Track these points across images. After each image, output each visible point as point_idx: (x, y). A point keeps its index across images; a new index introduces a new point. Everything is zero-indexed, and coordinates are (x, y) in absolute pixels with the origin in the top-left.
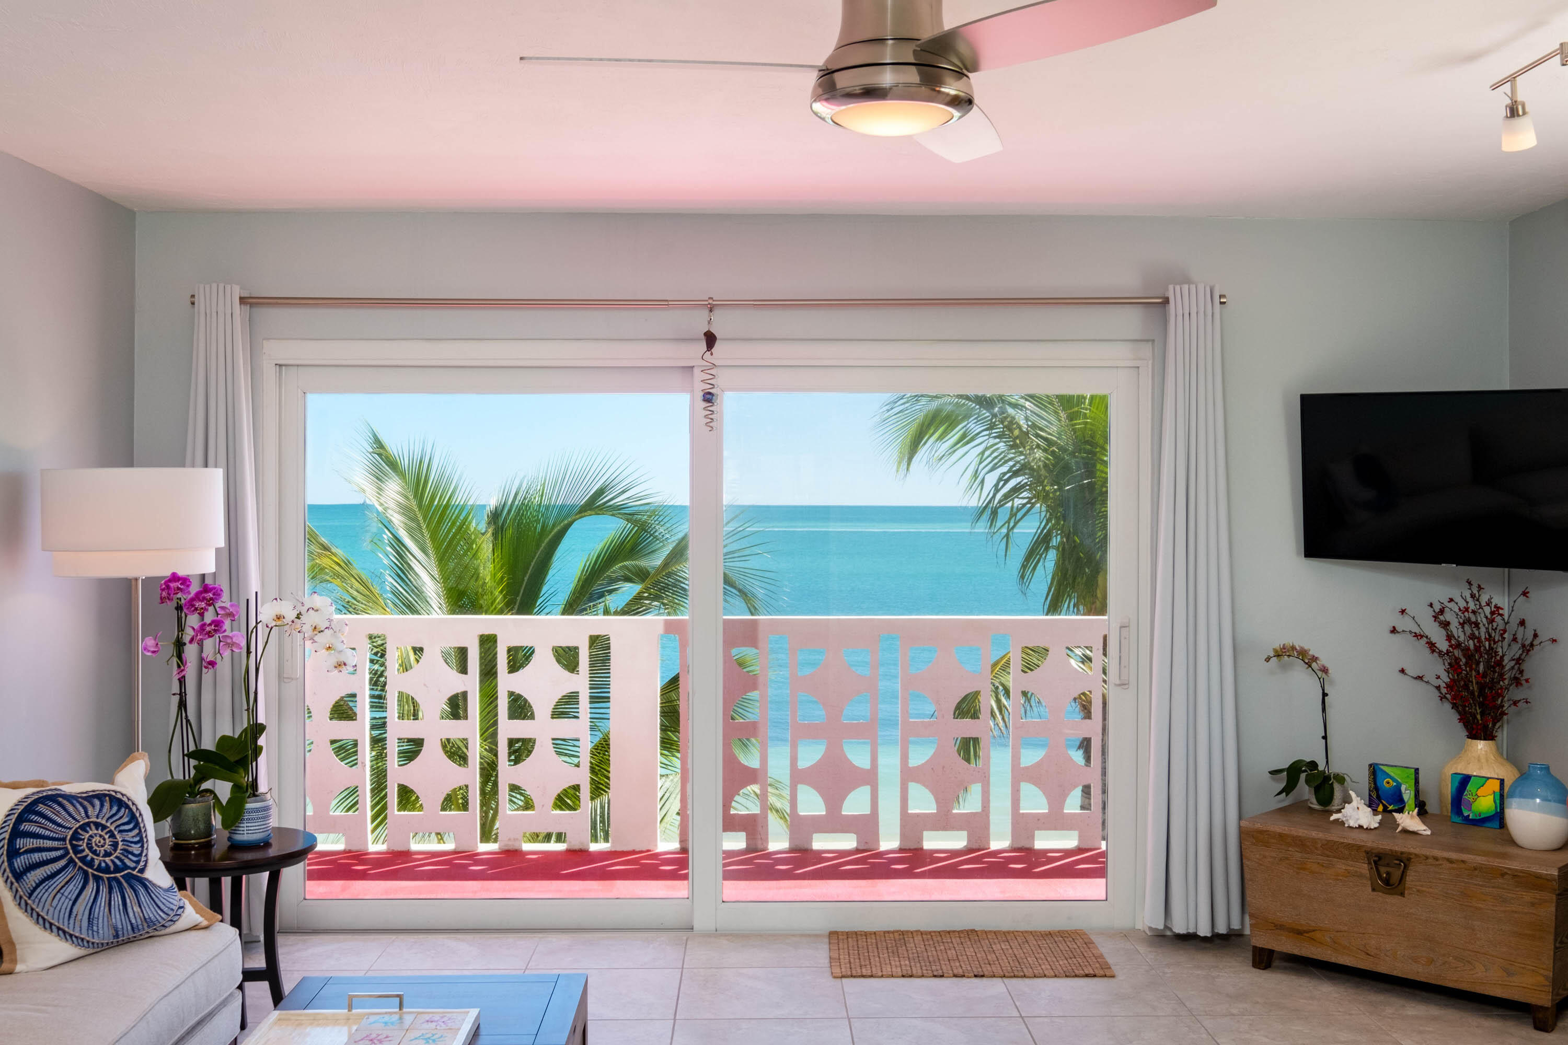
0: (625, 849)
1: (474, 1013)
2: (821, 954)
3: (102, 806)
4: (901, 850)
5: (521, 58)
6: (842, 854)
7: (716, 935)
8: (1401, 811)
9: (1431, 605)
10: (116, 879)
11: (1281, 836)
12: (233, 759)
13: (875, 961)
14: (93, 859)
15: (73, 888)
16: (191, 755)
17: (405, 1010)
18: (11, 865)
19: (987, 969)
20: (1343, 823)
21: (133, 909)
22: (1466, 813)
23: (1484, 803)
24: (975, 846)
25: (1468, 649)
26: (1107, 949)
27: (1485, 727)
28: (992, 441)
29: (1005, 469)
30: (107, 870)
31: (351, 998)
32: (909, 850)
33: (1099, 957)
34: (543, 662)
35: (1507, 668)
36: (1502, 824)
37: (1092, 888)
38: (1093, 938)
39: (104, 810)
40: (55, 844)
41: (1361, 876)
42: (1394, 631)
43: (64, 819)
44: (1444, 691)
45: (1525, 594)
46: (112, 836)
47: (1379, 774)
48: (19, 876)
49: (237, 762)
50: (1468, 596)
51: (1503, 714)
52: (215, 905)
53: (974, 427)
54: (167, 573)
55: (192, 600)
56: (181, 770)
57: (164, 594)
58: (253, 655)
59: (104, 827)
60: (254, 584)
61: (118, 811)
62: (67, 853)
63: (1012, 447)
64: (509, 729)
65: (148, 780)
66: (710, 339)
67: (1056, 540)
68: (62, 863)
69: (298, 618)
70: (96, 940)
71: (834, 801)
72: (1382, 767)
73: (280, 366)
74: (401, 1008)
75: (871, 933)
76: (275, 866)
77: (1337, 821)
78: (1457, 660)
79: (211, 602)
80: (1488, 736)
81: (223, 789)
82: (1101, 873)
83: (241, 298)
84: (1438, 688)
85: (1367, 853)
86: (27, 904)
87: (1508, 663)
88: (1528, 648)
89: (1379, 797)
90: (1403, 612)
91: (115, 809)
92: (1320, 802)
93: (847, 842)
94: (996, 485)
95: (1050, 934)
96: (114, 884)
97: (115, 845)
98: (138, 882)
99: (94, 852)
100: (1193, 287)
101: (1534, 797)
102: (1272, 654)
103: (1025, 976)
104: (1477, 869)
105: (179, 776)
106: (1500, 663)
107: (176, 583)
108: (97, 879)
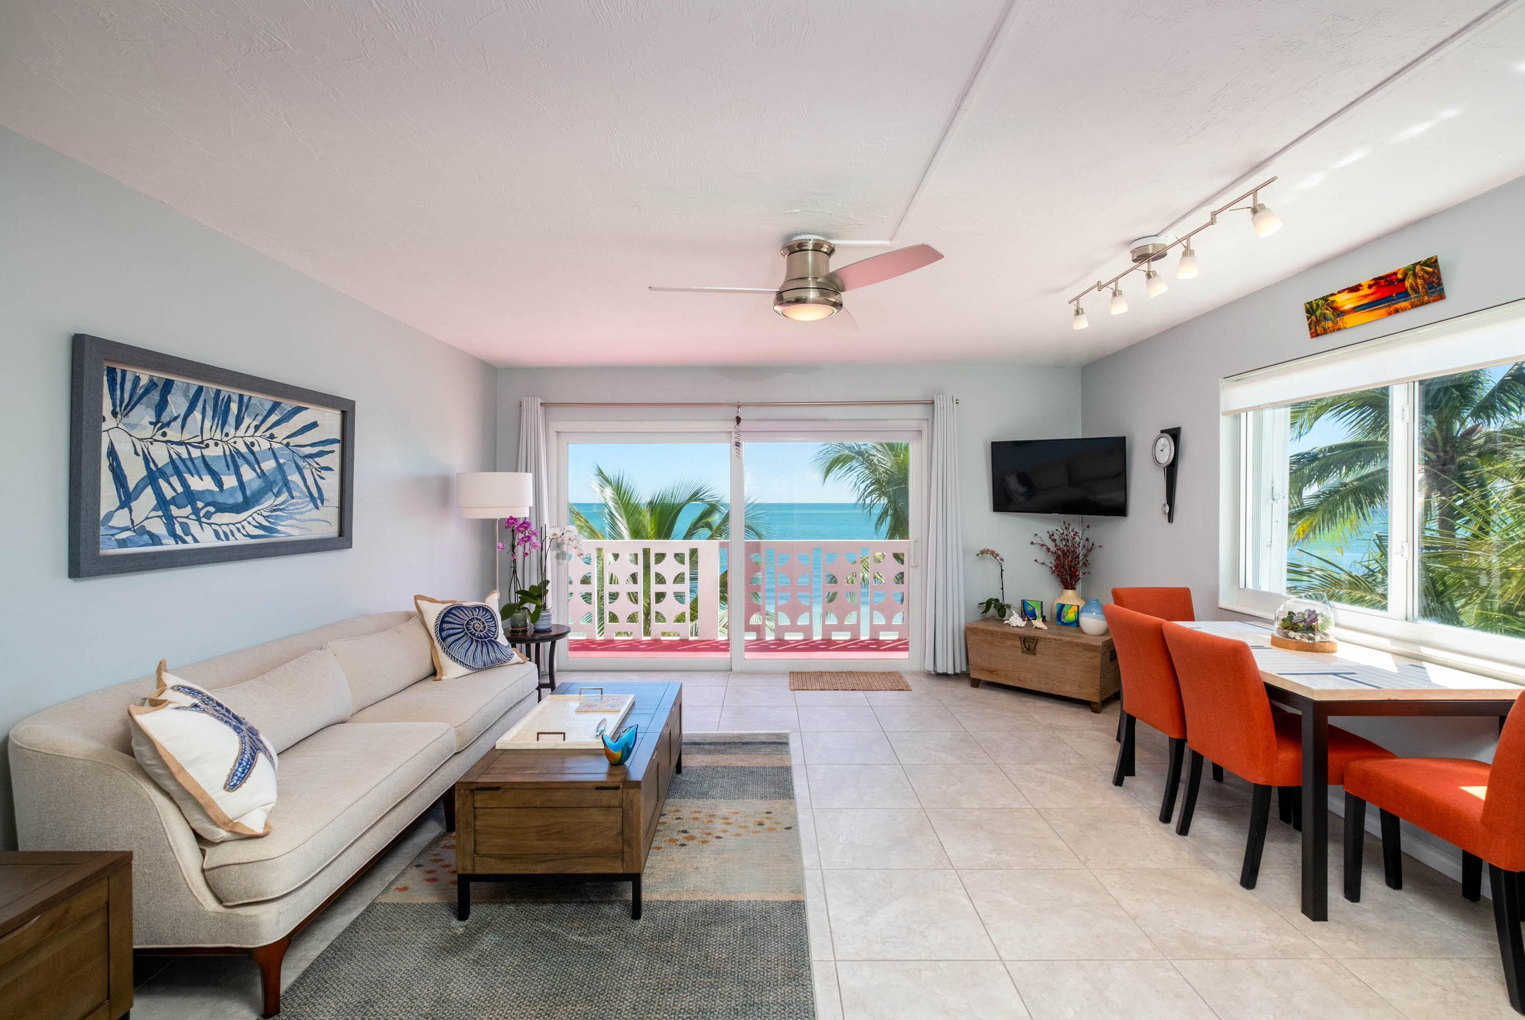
0: (706, 639)
1: (632, 696)
2: (786, 681)
3: (479, 611)
4: (822, 640)
5: (650, 287)
6: (797, 641)
7: (742, 673)
8: (1035, 619)
9: (1048, 532)
10: (485, 641)
11: (983, 630)
12: (536, 594)
13: (809, 683)
14: (475, 633)
15: (467, 645)
16: (518, 592)
17: (603, 695)
18: (441, 635)
19: (857, 687)
20: (1010, 625)
21: (492, 654)
22: (1063, 620)
23: (1070, 616)
24: (854, 638)
25: (1064, 550)
26: (909, 679)
27: (1072, 584)
28: (863, 470)
29: (868, 482)
30: (481, 638)
31: (581, 689)
32: (826, 640)
33: (905, 683)
34: (670, 559)
35: (1081, 559)
36: (1078, 625)
37: (903, 655)
38: (903, 675)
39: (480, 613)
40: (459, 626)
41: (1017, 647)
42: (1032, 543)
43: (463, 616)
44: (1053, 568)
45: (1088, 527)
46: (483, 623)
47: (1026, 605)
48: (444, 639)
49: (538, 596)
50: (1064, 529)
51: (1079, 579)
52: (528, 654)
53: (854, 463)
54: (508, 517)
55: (518, 527)
56: (514, 599)
57: (507, 525)
58: (544, 551)
59: (480, 620)
60: (546, 520)
61: (486, 613)
62: (464, 630)
63: (871, 472)
64: (655, 588)
65: (500, 601)
66: (738, 420)
67: (890, 512)
68: (462, 634)
69: (563, 534)
70: (476, 667)
71: (794, 619)
72: (1028, 602)
73: (558, 432)
74: (602, 694)
75: (807, 672)
76: (554, 639)
77: (1007, 623)
78: (1059, 556)
79: (526, 528)
80: (1073, 588)
81: (532, 607)
82: (906, 649)
83: (541, 404)
84: (1051, 568)
85: (1020, 637)
86: (447, 651)
87: (1081, 557)
88: (1090, 550)
89: (1026, 615)
90: (1036, 535)
91: (485, 613)
92: (1000, 616)
93: (799, 636)
94: (865, 489)
95: (884, 673)
96: (484, 643)
97: (484, 628)
98: (493, 643)
99: (476, 630)
100: (944, 396)
101: (1092, 612)
102: (979, 553)
103: (873, 690)
104: (1068, 643)
105: (513, 601)
106: (1078, 557)
107: (512, 520)
108: (477, 641)
